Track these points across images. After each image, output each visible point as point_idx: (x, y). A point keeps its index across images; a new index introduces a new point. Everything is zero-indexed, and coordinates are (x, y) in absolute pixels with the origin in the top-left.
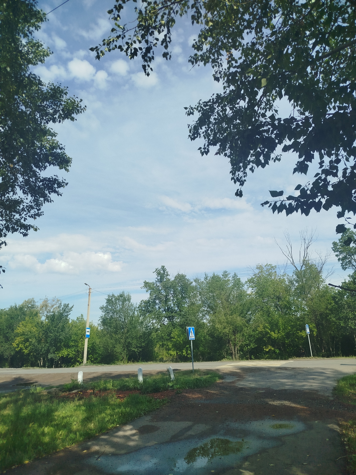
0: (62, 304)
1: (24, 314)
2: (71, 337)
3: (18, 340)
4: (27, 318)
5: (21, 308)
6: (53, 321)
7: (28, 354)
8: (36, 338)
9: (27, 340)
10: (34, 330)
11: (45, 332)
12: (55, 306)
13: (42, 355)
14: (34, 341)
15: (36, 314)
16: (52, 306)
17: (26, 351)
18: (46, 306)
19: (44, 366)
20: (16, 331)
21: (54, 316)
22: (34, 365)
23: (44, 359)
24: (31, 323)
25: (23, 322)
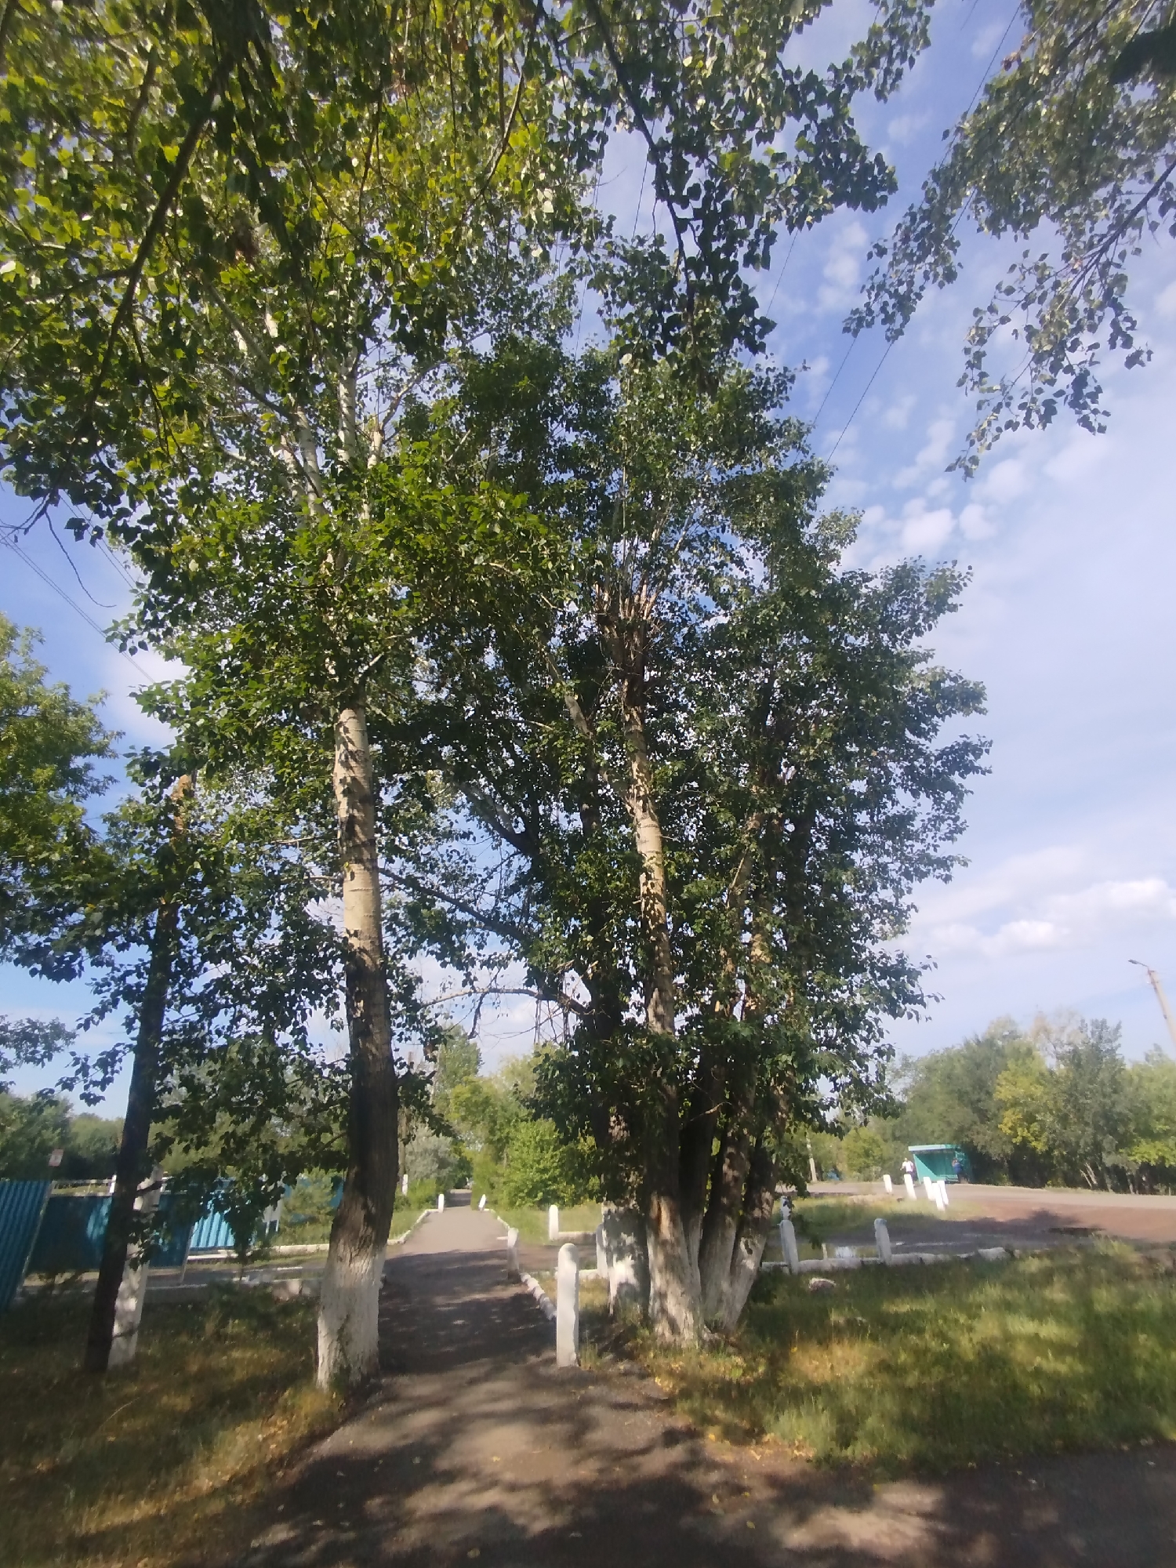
0: (1088, 1022)
1: (1000, 1052)
2: (1149, 1108)
3: (1009, 1118)
4: (1011, 1064)
5: (990, 1043)
6: (1078, 1065)
7: (1048, 1154)
8: (1051, 1111)
9: (1030, 1118)
10: (1038, 1091)
11: (1071, 1095)
12: (1068, 1030)
13: (1086, 1155)
14: (1049, 1119)
15: (1029, 1053)
16: (1062, 1029)
17: (1040, 1146)
18: (1047, 1031)
19: (1102, 1186)
20: (997, 1096)
21: (1075, 1052)
22: (1073, 1181)
23: (1094, 1168)
24: (1026, 1075)
25: (1005, 1074)
